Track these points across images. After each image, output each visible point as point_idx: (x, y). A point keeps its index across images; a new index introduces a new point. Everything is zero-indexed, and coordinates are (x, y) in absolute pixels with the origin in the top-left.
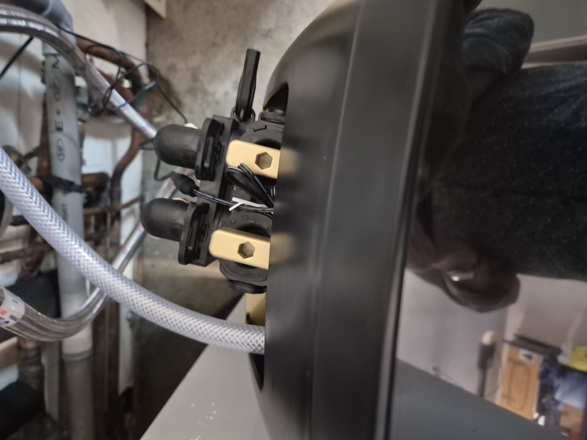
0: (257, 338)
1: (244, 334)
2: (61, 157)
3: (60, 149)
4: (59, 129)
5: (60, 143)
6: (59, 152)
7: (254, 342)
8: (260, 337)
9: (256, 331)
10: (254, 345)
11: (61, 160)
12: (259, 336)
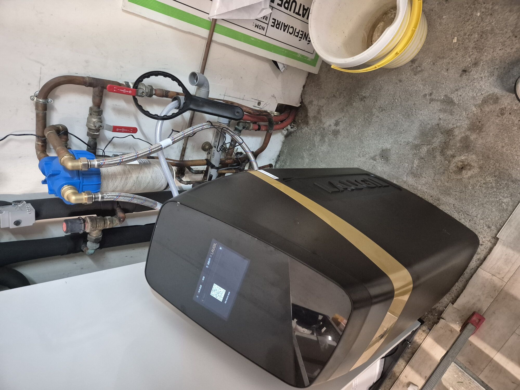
4: (215, 147)
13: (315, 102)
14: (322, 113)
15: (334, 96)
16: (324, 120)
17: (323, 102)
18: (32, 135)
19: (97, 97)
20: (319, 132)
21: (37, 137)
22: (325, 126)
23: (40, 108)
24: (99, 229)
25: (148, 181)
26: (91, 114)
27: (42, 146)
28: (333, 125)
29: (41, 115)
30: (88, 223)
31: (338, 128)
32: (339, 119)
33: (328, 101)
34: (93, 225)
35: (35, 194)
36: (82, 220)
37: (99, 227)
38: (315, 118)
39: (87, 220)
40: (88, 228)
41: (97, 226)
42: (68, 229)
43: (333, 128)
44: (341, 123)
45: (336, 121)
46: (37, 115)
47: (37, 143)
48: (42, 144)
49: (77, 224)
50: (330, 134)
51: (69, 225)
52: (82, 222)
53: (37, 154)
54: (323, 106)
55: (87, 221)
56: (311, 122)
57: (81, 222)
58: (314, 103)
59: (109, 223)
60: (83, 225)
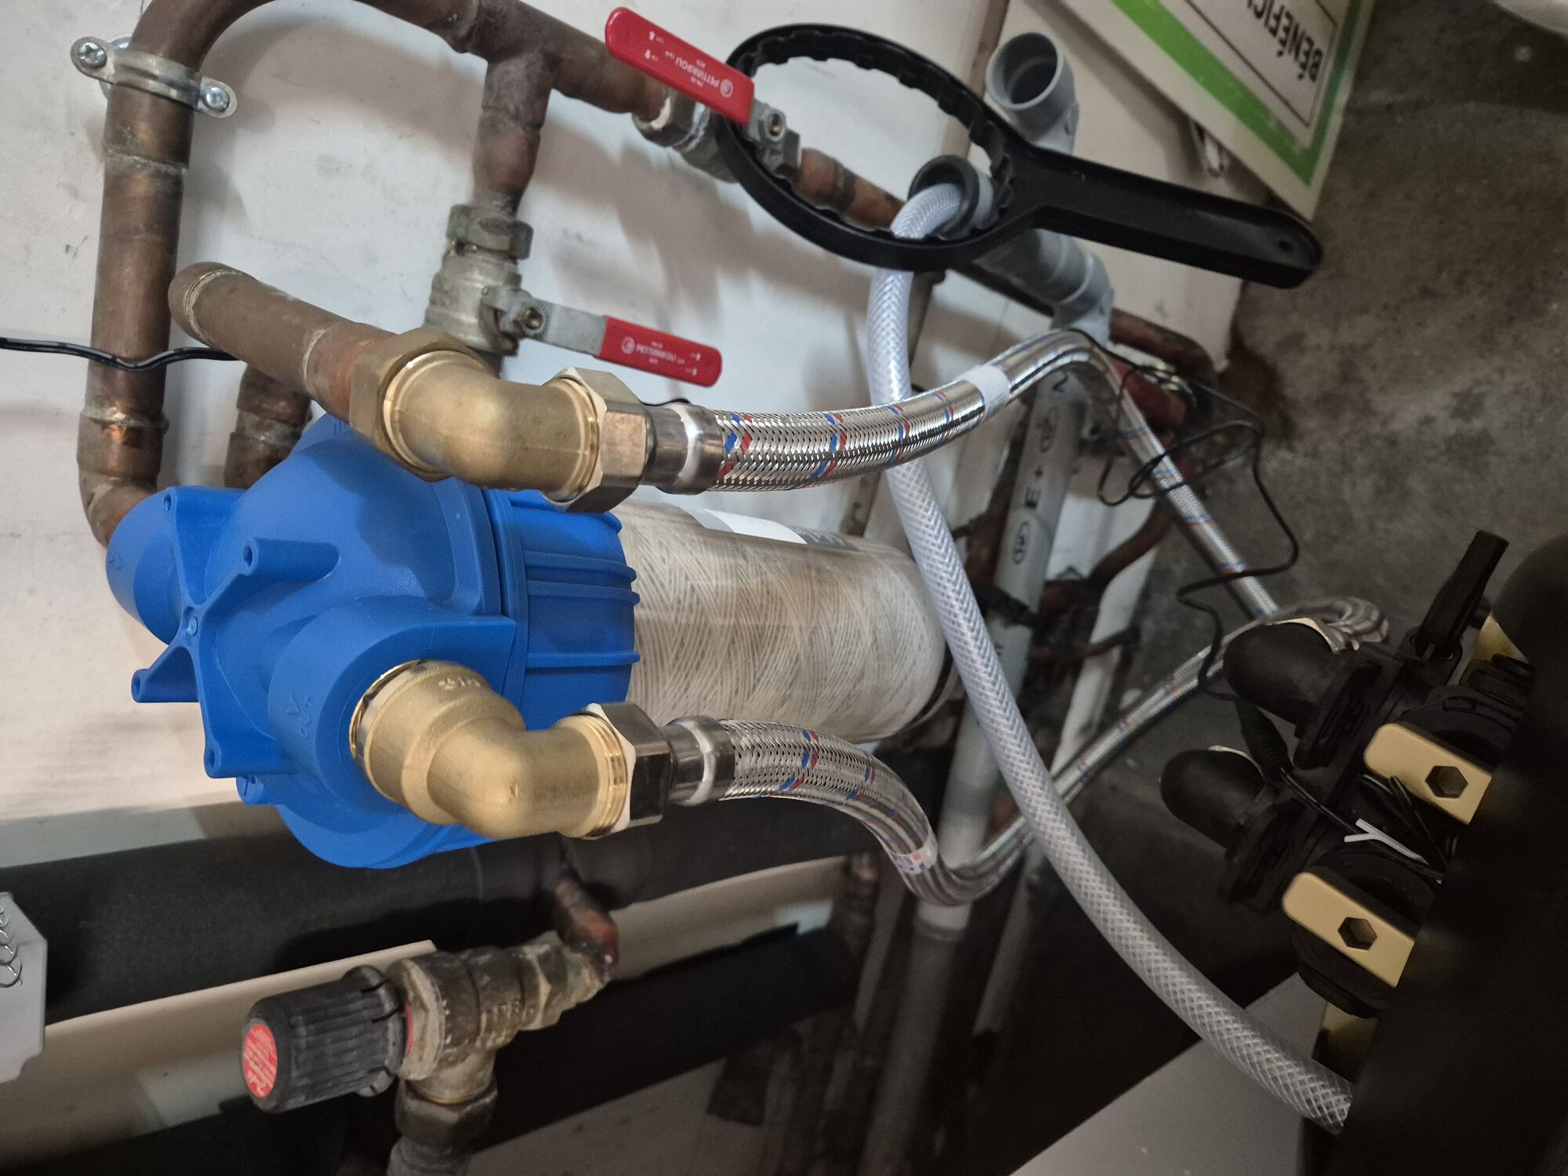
0: (1333, 1099)
1: (1306, 1077)
2: (1019, 556)
3: (1022, 541)
4: (1031, 504)
5: (1025, 531)
6: (1018, 547)
7: (1322, 1102)
8: (1339, 1100)
9: (1332, 1085)
10: (1320, 1108)
11: (1018, 562)
12: (1336, 1098)
13: (1318, 336)
14: (1365, 373)
15: (1427, 293)
16: (1382, 404)
17: (1358, 330)
18: (62, 348)
19: (512, 124)
20: (1361, 461)
21: (100, 369)
22: (1396, 426)
23: (144, 132)
24: (489, 1044)
25: (857, 662)
26: (461, 246)
27: (134, 437)
28: (1442, 416)
29: (142, 186)
30: (423, 1007)
31: (1477, 424)
32: (1478, 383)
33: (1394, 319)
34: (460, 1019)
35: (42, 822)
36: (382, 992)
37: (489, 1029)
38: (1330, 403)
39: (414, 987)
40: (422, 1048)
41: (479, 1021)
42: (294, 1074)
43: (1448, 427)
44: (1490, 402)
45: (1455, 395)
46: (115, 188)
47: (94, 413)
48: (132, 422)
49: (355, 1030)
50: (1430, 460)
51: (303, 1043)
52: (388, 1007)
53: (88, 499)
54: (1366, 347)
55: (418, 997)
56: (1310, 423)
57: (380, 1005)
58: (1312, 340)
59: (544, 988)
60: (393, 1025)
